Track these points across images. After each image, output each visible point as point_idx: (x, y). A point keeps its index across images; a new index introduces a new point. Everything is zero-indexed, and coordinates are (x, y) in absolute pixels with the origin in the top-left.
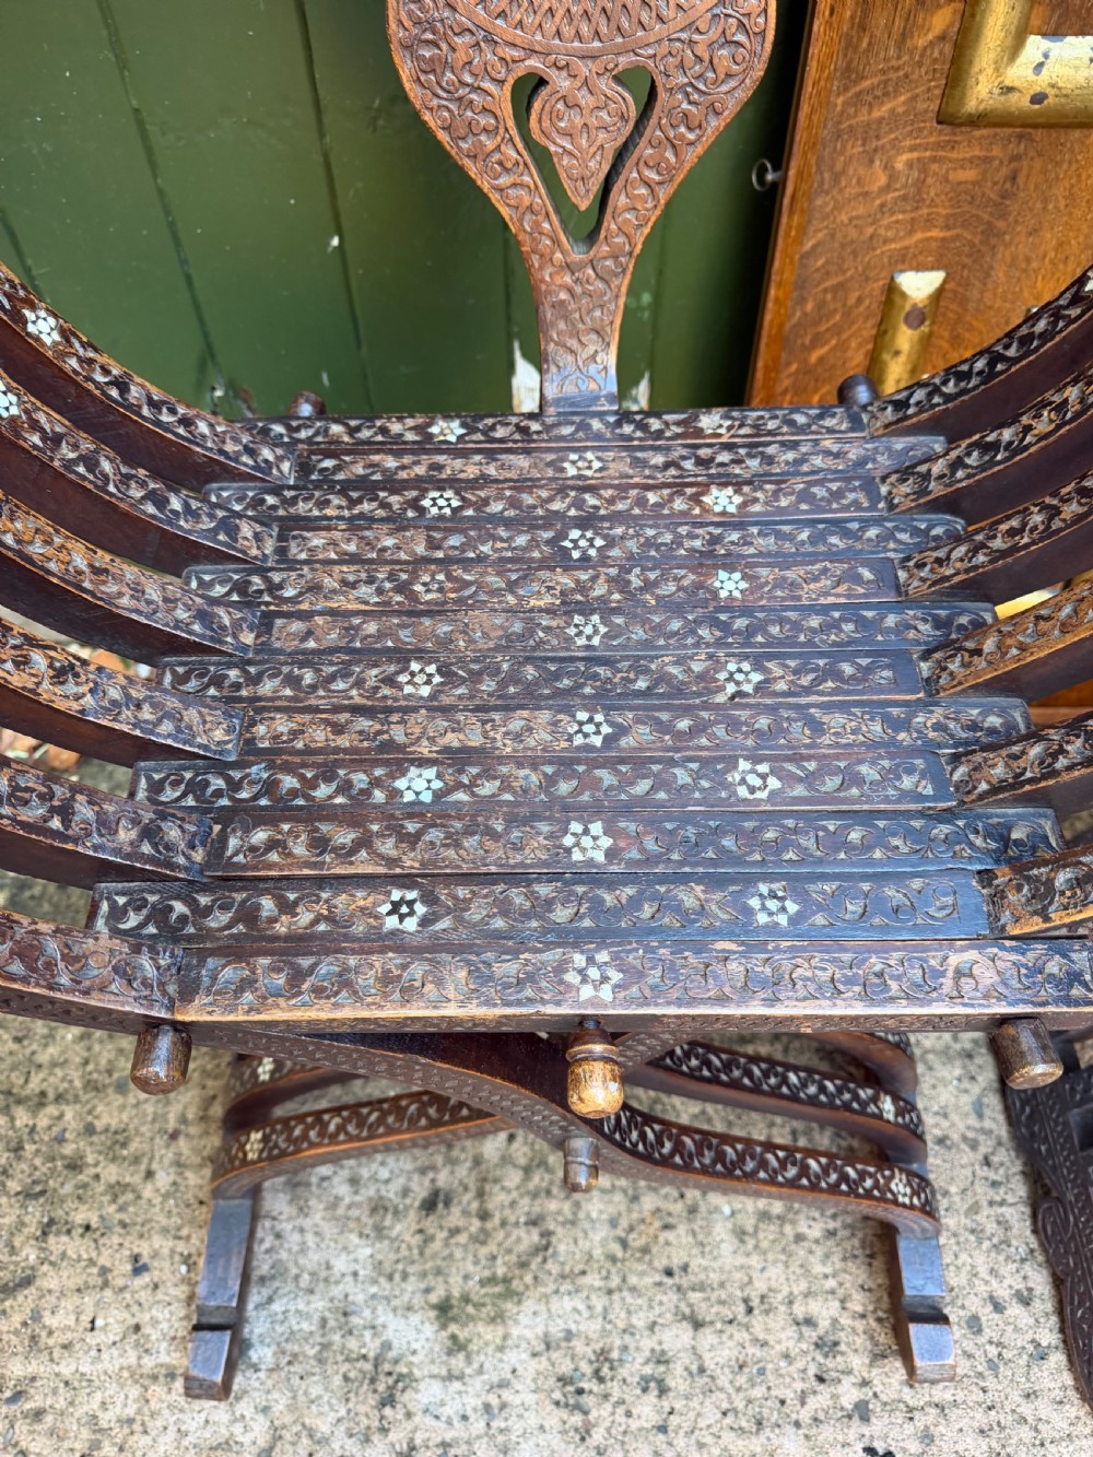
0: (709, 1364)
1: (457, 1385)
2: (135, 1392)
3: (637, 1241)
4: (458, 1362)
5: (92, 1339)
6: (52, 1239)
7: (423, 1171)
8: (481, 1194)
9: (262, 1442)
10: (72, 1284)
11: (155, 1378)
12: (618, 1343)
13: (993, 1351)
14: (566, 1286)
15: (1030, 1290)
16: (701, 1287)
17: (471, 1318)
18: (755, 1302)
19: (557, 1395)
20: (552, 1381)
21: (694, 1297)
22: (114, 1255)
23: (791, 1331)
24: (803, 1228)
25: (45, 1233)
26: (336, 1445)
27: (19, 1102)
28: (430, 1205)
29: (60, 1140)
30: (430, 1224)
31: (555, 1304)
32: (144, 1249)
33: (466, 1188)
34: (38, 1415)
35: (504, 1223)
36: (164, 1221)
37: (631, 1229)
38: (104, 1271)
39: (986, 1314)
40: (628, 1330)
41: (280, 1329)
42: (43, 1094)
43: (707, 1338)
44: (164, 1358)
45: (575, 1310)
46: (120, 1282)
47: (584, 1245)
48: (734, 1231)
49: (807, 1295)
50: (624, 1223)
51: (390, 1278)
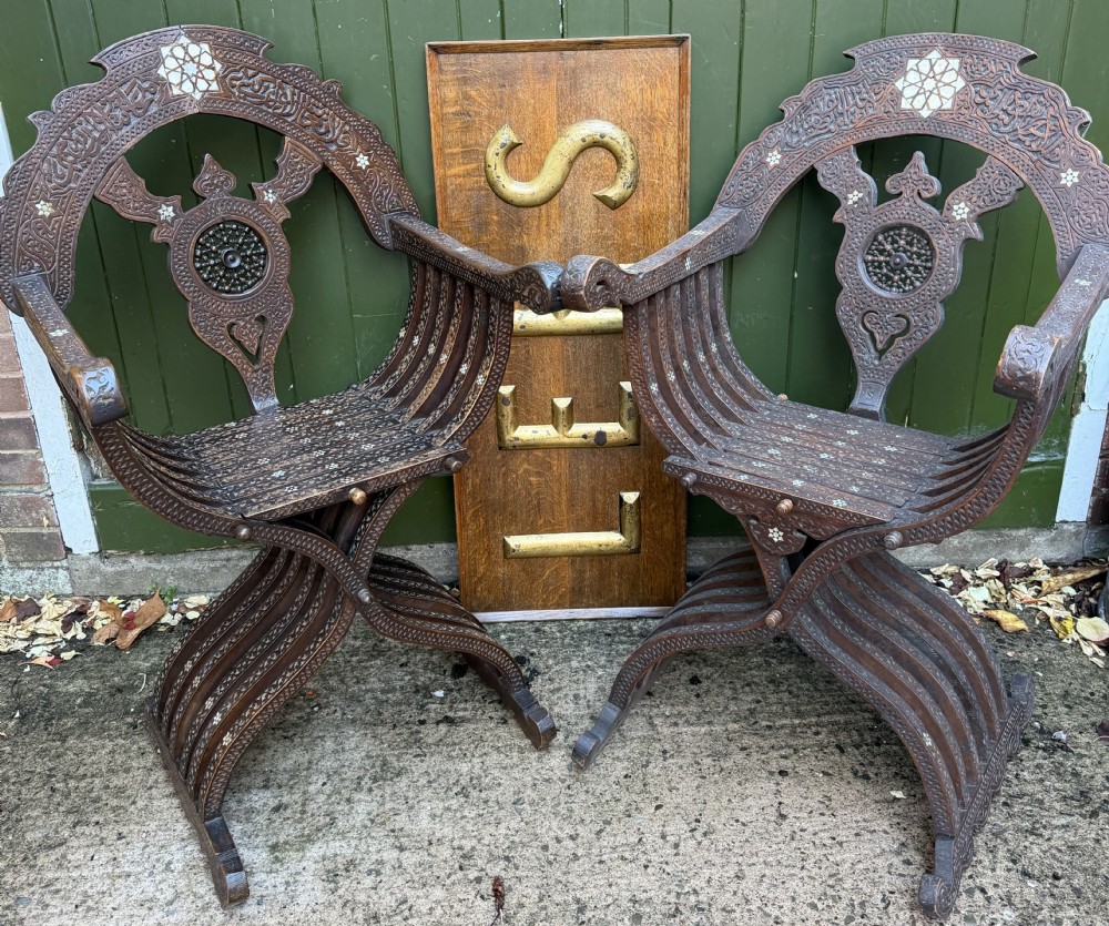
0: (405, 865)
1: (273, 875)
2: (109, 881)
3: (379, 820)
4: (278, 866)
5: (90, 863)
6: (78, 828)
7: (276, 797)
8: (304, 805)
9: (169, 898)
10: (85, 844)
11: (120, 877)
12: (360, 856)
13: (553, 857)
14: (340, 837)
15: (577, 835)
16: (408, 836)
17: (286, 849)
18: (434, 841)
19: (324, 877)
20: (322, 872)
21: (402, 840)
22: (109, 833)
23: (450, 851)
24: (466, 813)
25: (74, 827)
26: (207, 899)
27: (71, 778)
28: (276, 809)
29: (91, 791)
30: (274, 817)
31: (331, 843)
32: (125, 830)
33: (296, 803)
34: (58, 891)
35: (312, 815)
36: (137, 819)
37: (378, 815)
38: (102, 839)
39: (552, 844)
40: (368, 852)
41: (187, 857)
42: (85, 775)
43: (407, 853)
44: (127, 869)
45: (341, 846)
46: (111, 842)
47: (352, 822)
48: (430, 816)
49: (463, 837)
50: (375, 813)
51: (249, 837)
